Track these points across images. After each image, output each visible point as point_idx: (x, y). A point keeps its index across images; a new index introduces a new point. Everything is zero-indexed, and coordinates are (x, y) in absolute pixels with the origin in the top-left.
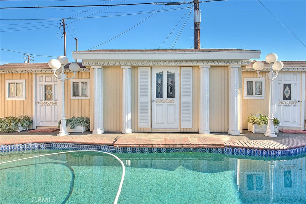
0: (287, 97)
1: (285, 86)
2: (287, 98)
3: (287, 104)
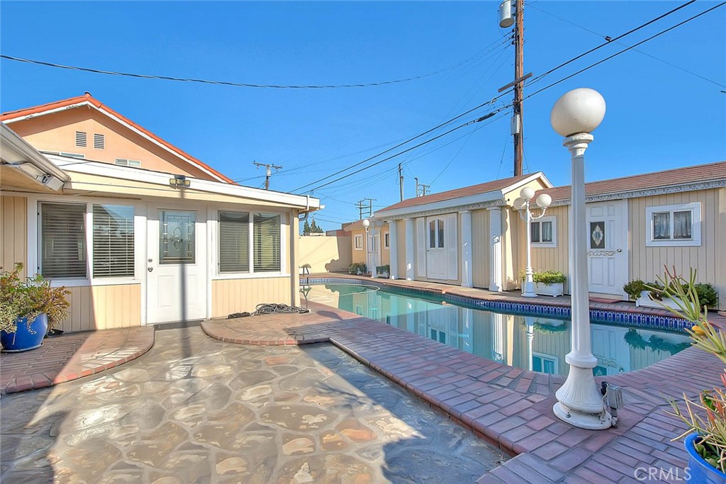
0: (598, 243)
1: (593, 225)
2: (598, 245)
3: (597, 255)
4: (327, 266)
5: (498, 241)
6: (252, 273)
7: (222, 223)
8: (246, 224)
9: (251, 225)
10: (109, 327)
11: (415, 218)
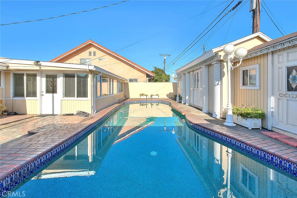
0: (294, 86)
2: (295, 88)
3: (293, 97)
4: (167, 95)
5: (218, 84)
6: (76, 98)
7: (66, 78)
8: (74, 78)
9: (76, 78)
10: (30, 114)
11: (190, 72)
